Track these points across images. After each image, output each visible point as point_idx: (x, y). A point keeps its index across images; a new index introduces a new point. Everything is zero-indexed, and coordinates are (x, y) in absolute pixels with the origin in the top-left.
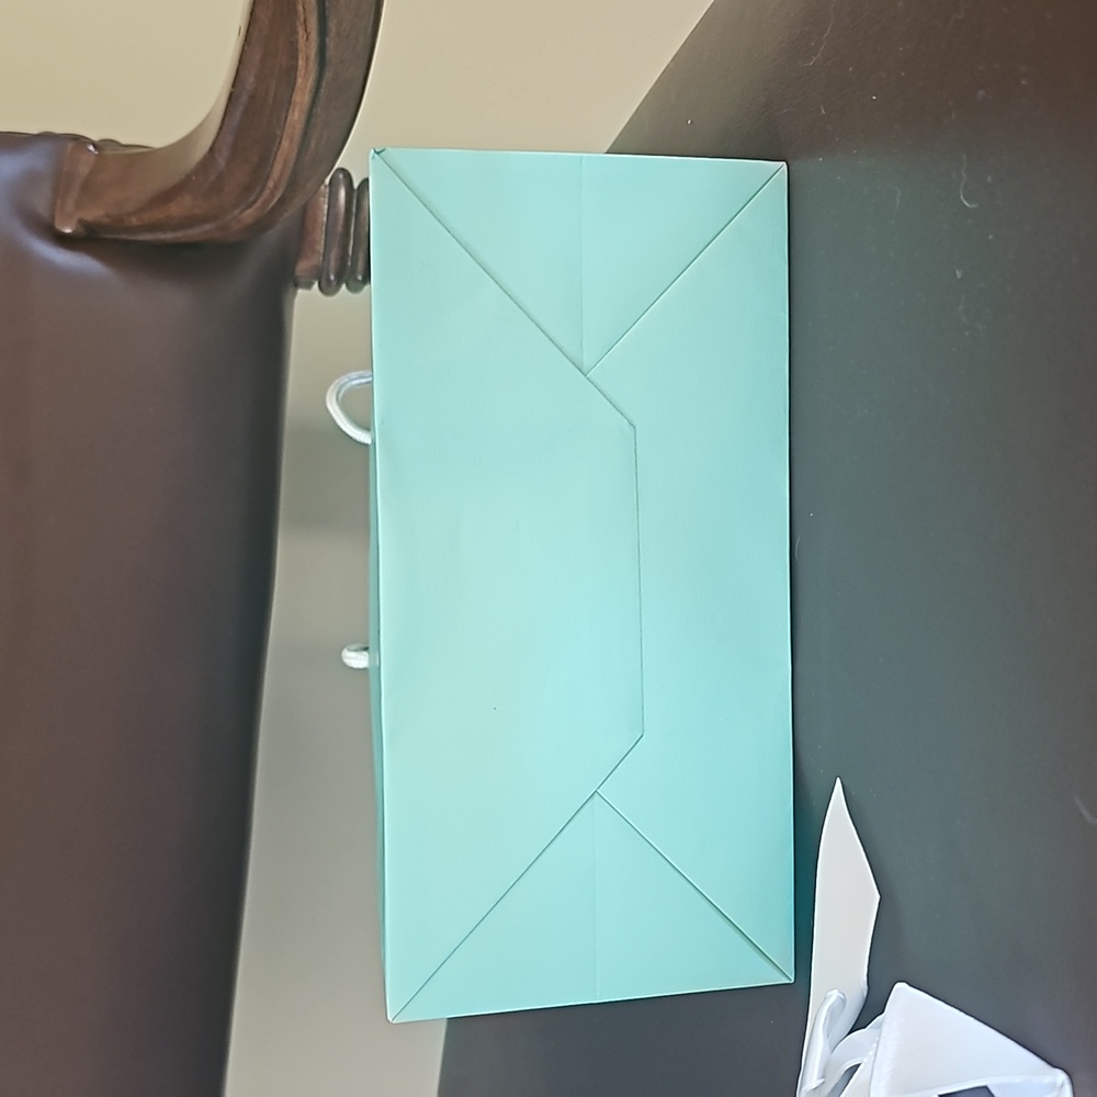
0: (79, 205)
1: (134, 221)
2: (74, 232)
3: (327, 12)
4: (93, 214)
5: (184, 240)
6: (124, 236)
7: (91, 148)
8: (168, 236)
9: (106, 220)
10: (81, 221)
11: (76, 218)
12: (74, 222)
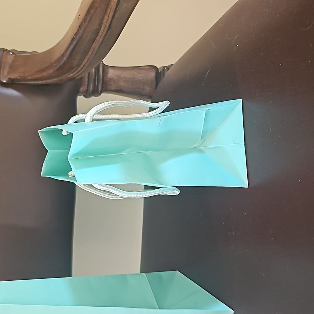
0: (9, 73)
1: (29, 78)
2: (7, 81)
3: (117, 11)
4: (14, 76)
5: (45, 83)
6: (23, 82)
7: (11, 53)
8: (40, 82)
9: (19, 78)
10: (9, 78)
11: (8, 77)
12: (7, 79)
